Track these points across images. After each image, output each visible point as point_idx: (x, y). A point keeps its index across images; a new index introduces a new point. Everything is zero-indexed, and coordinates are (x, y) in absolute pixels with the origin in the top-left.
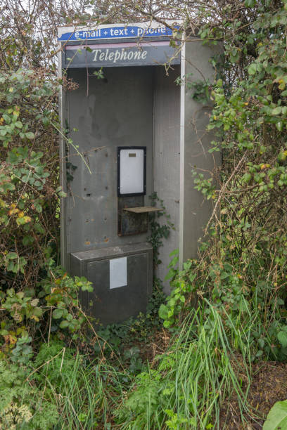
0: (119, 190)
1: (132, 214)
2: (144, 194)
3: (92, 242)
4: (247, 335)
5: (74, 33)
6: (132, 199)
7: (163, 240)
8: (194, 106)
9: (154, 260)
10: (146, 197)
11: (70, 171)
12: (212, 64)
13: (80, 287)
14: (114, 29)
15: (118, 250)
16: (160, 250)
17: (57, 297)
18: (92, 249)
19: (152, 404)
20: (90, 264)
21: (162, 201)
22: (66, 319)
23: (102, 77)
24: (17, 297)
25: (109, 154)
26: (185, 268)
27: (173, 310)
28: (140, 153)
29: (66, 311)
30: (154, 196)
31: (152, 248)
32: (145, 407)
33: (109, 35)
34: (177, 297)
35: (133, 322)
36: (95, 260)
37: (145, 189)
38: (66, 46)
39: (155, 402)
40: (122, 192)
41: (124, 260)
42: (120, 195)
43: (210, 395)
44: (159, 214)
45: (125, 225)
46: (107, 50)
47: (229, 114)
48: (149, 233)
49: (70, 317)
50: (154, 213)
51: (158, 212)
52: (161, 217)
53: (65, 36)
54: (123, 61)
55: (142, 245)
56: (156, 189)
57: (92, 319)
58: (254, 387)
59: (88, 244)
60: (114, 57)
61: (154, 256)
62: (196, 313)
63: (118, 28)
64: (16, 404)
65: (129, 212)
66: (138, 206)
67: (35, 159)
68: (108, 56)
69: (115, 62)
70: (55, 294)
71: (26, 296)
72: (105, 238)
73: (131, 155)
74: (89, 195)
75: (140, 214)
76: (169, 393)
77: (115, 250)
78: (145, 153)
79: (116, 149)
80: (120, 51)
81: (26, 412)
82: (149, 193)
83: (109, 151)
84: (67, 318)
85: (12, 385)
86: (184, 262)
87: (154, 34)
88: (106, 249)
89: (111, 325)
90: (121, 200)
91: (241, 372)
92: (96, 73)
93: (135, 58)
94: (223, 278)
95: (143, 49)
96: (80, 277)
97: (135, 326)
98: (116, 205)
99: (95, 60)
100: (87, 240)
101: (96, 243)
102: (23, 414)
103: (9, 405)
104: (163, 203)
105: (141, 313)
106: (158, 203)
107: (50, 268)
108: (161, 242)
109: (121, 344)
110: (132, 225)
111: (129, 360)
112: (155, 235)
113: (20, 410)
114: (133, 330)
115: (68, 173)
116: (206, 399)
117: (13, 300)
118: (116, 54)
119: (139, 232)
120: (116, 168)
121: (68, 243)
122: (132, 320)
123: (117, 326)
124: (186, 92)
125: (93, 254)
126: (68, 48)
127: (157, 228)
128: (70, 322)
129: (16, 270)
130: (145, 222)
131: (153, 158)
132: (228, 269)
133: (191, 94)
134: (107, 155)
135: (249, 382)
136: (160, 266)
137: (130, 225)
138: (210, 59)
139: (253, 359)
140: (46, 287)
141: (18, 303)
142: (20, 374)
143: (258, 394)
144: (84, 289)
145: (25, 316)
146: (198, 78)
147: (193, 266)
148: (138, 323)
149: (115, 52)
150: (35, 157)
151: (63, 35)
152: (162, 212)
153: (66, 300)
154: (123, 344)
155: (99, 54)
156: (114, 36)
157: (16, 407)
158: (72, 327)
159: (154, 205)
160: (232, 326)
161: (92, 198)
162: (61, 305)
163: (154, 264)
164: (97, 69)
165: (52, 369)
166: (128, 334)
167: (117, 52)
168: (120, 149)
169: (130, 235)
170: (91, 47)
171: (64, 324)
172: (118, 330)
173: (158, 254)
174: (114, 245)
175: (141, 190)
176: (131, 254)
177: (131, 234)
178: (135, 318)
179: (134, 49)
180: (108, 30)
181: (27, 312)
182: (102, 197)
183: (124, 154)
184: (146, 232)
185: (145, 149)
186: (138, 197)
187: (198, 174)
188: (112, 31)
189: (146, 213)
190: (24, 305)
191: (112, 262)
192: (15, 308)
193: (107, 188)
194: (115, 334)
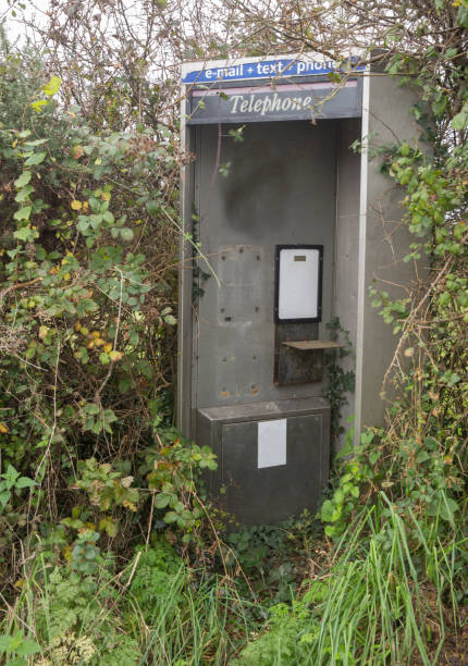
0: (276, 313)
1: (296, 351)
2: (318, 319)
3: (232, 393)
4: (450, 557)
5: (204, 71)
6: (297, 328)
7: (347, 394)
8: (382, 183)
9: (332, 427)
10: (322, 325)
11: (199, 281)
12: (414, 114)
13: (198, 462)
14: (263, 63)
15: (273, 407)
16: (343, 411)
17: (161, 474)
18: (232, 404)
19: (284, 656)
20: (227, 428)
21: (348, 333)
22: (174, 510)
23: (241, 139)
24: (101, 471)
25: (262, 257)
26: (363, 441)
27: (340, 509)
28: (312, 255)
29: (175, 497)
30: (335, 325)
31: (329, 407)
32: (273, 659)
33: (255, 74)
34: (346, 488)
35: (294, 524)
36: (235, 421)
37: (320, 312)
38: (192, 91)
39: (288, 652)
40: (282, 316)
41: (282, 425)
42: (278, 321)
43: (376, 650)
44: (343, 353)
45: (286, 368)
46: (253, 97)
47: (419, 198)
48: (326, 384)
49: (180, 506)
50: (334, 350)
51: (341, 348)
52: (345, 358)
53: (191, 76)
54: (275, 112)
55: (313, 400)
56: (339, 313)
57: (224, 515)
58: (450, 644)
59: (224, 395)
60: (262, 106)
61: (332, 418)
62: (369, 513)
63: (269, 63)
64: (74, 633)
65: (292, 348)
66: (308, 339)
67: (132, 265)
68: (253, 106)
69: (263, 114)
70: (160, 470)
71: (114, 469)
72: (253, 387)
73: (298, 259)
74: (228, 319)
75: (310, 352)
76: (311, 641)
77: (267, 407)
78: (321, 255)
79: (274, 249)
80: (271, 98)
81: (86, 648)
82: (326, 319)
83: (261, 251)
84: (176, 508)
85: (73, 605)
86: (362, 432)
87: (322, 70)
88: (254, 405)
89: (258, 525)
90: (280, 328)
91: (430, 616)
92: (232, 133)
93: (293, 108)
94: (419, 461)
95: (303, 94)
96: (201, 447)
97: (295, 532)
98: (272, 337)
99: (234, 111)
100: (224, 390)
101: (238, 395)
102: (81, 650)
103: (62, 635)
104: (350, 335)
105: (305, 510)
106: (341, 335)
107: (155, 430)
108: (345, 399)
109: (269, 557)
110: (298, 368)
111: (276, 583)
112: (336, 384)
113: (79, 643)
114: (291, 536)
115: (194, 284)
116: (369, 655)
117: (94, 475)
118: (265, 103)
119: (309, 380)
120: (273, 279)
121: (194, 393)
122: (292, 520)
123: (268, 529)
124: (369, 161)
125: (232, 412)
126: (195, 94)
127: (339, 375)
128: (179, 514)
129: (97, 431)
130: (319, 366)
131: (334, 264)
132: (431, 447)
133: (377, 164)
134: (258, 258)
135: (442, 634)
136: (341, 436)
137: (293, 369)
138: (411, 109)
139: (460, 597)
140: (149, 459)
141: (101, 480)
142: (83, 588)
143: (456, 655)
144: (203, 464)
145: (113, 501)
146: (387, 140)
147: (376, 440)
148: (299, 525)
149: (263, 99)
150: (132, 261)
151: (188, 74)
152: (346, 349)
153: (177, 481)
154: (275, 558)
155: (240, 101)
156: (263, 75)
157: (73, 638)
158: (182, 523)
159: (335, 338)
160: (422, 540)
161: (233, 324)
162: (168, 487)
163: (332, 433)
164: (235, 126)
165: (144, 586)
166: (284, 542)
167: (267, 99)
168: (279, 248)
169: (292, 384)
170: (227, 92)
171: (170, 518)
172: (269, 534)
173: (340, 417)
174: (268, 400)
175: (313, 314)
176: (293, 414)
177: (295, 383)
178: (297, 518)
179: (292, 95)
180: (254, 65)
181: (117, 495)
182: (249, 323)
183: (287, 256)
184: (319, 380)
185: (320, 248)
186: (307, 325)
187: (378, 293)
188: (259, 66)
189: (320, 351)
190: (110, 483)
191: (262, 426)
192: (94, 487)
193: (257, 309)
194: (263, 540)
